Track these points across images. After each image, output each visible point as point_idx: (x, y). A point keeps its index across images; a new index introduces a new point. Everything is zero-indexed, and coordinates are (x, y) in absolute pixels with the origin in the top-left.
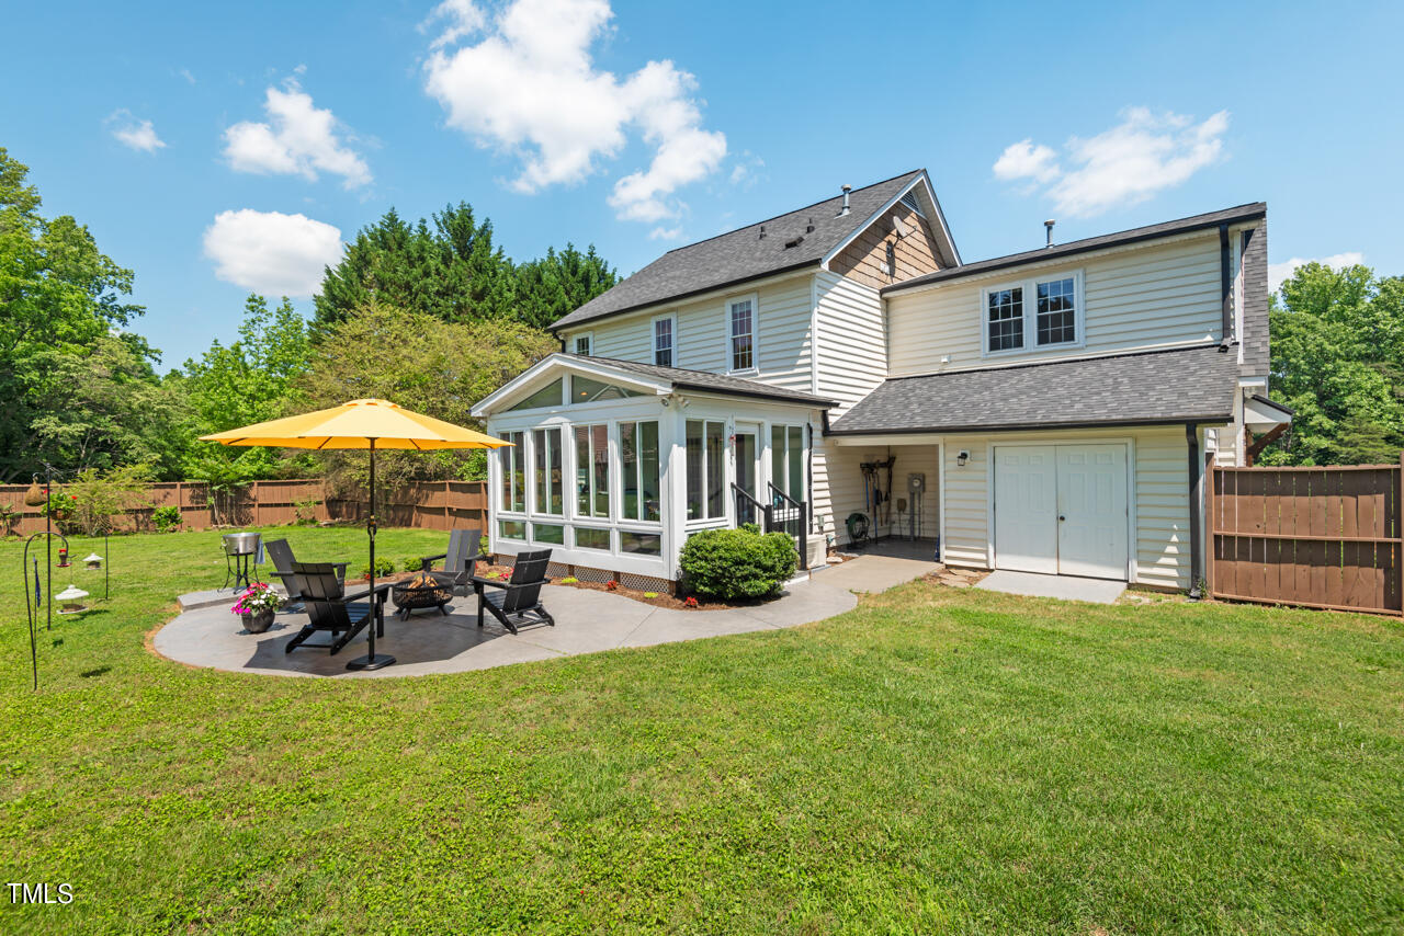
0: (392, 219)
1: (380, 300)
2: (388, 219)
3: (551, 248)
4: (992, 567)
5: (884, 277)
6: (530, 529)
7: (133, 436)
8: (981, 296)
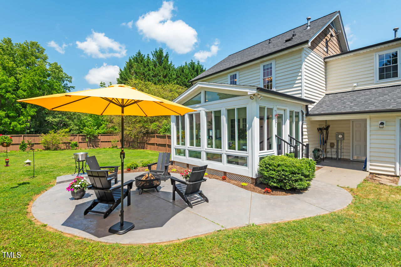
0: (139, 53)
1: (136, 78)
2: (138, 54)
3: (186, 62)
4: (398, 175)
5: (325, 53)
6: (187, 152)
7: (71, 122)
8: (374, 56)
